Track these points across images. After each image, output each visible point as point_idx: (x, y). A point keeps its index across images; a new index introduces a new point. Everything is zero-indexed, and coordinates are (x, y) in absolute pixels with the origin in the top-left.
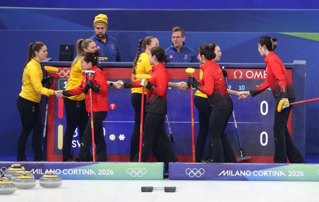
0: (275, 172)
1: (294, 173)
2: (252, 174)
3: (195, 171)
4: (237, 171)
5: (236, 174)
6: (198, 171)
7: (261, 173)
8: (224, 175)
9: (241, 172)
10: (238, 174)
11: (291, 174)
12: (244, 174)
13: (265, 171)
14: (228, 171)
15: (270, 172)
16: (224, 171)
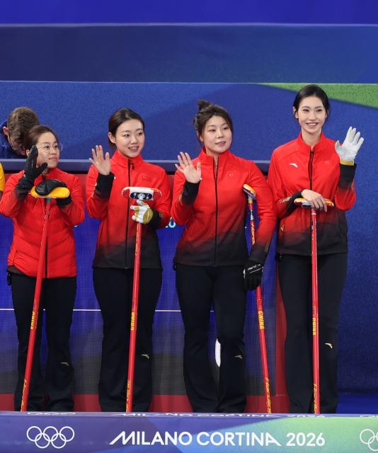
0: (254, 435)
1: (301, 437)
2: (194, 440)
3: (50, 433)
4: (158, 434)
5: (155, 440)
6: (59, 434)
7: (217, 439)
8: (125, 442)
9: (167, 435)
10: (160, 440)
11: (294, 441)
12: (175, 442)
13: (227, 434)
14: (133, 434)
15: (240, 434)
16: (123, 434)
